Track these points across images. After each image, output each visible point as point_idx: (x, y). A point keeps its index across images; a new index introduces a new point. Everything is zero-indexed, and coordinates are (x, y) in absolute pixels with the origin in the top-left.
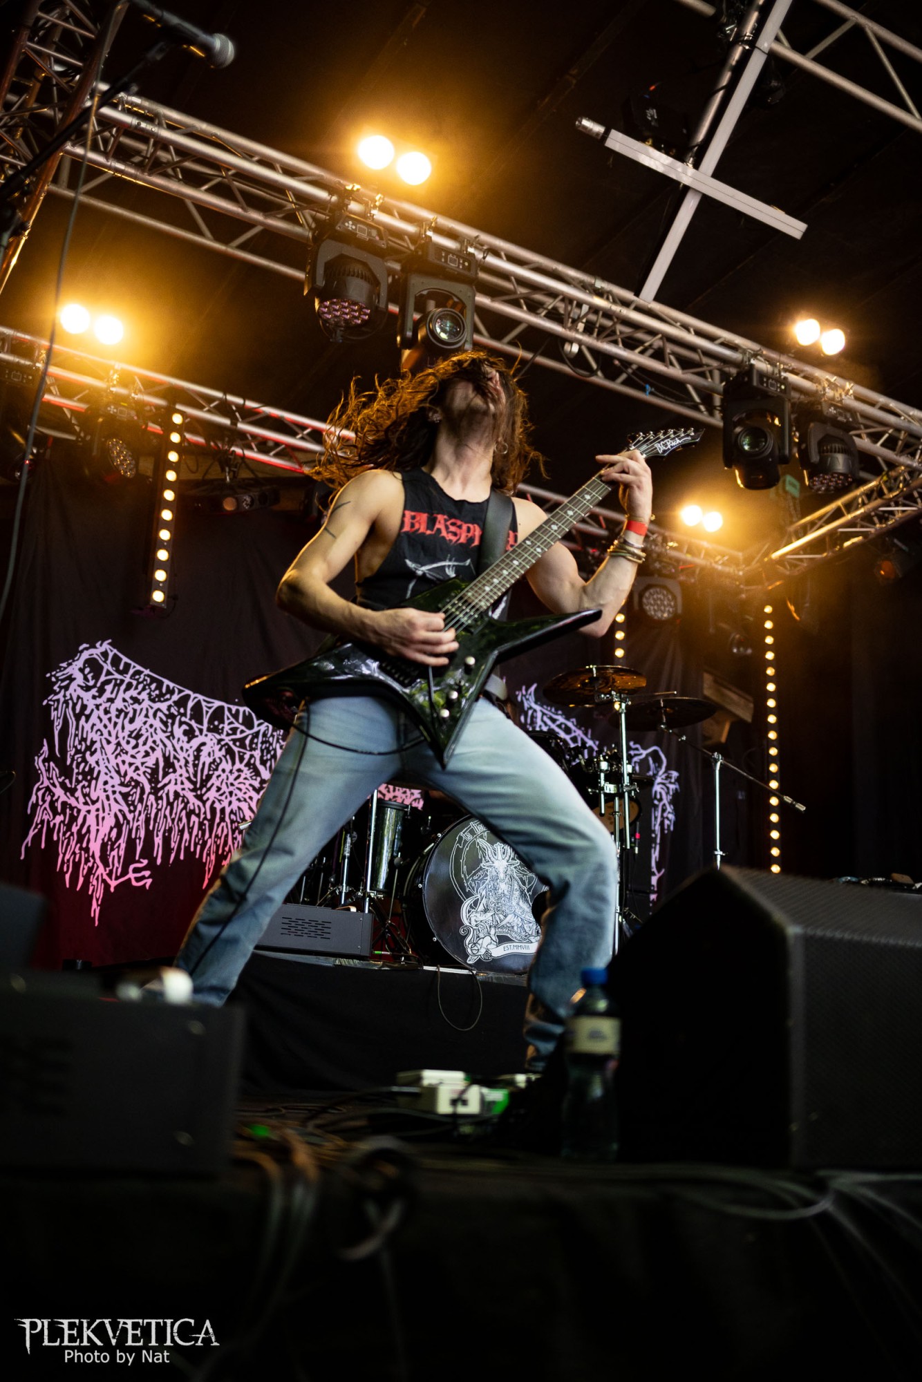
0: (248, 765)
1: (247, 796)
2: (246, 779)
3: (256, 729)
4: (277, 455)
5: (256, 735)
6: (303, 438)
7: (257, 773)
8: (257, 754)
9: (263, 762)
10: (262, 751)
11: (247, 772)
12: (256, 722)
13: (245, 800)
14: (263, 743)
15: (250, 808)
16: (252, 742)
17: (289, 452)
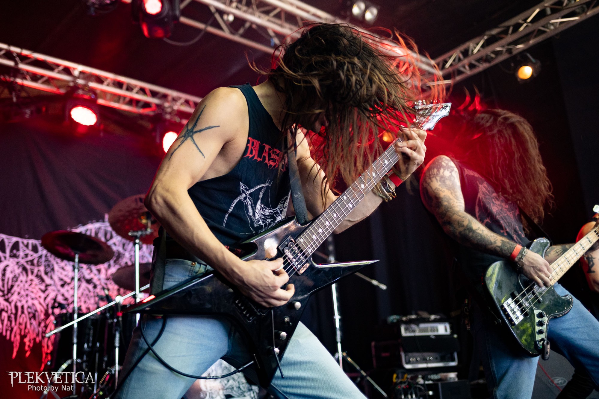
0: (37, 276)
1: (37, 296)
2: (36, 285)
3: (40, 253)
4: (44, 83)
5: (40, 257)
6: (59, 72)
7: (43, 280)
8: (42, 268)
9: (46, 273)
10: (45, 266)
11: (36, 281)
12: (40, 248)
13: (36, 299)
14: (46, 261)
15: (40, 304)
16: (38, 262)
17: (49, 81)
